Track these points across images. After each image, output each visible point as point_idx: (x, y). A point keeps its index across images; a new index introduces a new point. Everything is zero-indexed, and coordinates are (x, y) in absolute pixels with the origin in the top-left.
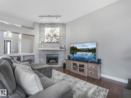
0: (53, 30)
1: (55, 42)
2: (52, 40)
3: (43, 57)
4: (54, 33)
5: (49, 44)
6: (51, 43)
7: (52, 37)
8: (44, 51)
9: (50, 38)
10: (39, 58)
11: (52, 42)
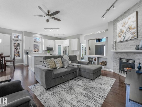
0: (126, 22)
1: (130, 39)
2: (125, 36)
3: (116, 61)
4: (127, 26)
5: (122, 43)
6: (123, 41)
7: (125, 33)
8: (117, 53)
9: (123, 35)
10: (113, 61)
11: (125, 40)
